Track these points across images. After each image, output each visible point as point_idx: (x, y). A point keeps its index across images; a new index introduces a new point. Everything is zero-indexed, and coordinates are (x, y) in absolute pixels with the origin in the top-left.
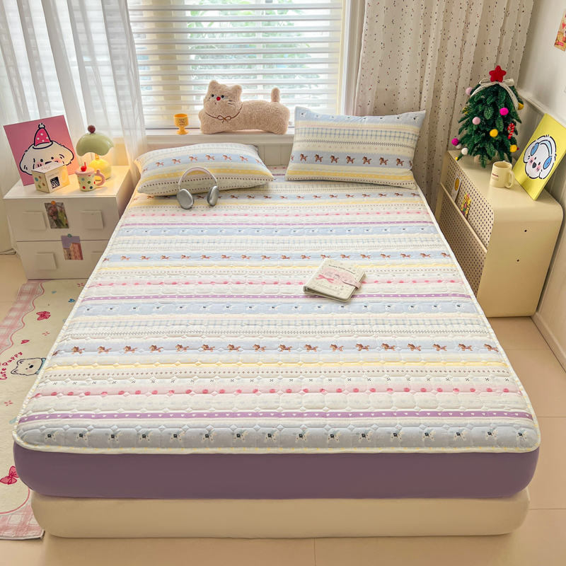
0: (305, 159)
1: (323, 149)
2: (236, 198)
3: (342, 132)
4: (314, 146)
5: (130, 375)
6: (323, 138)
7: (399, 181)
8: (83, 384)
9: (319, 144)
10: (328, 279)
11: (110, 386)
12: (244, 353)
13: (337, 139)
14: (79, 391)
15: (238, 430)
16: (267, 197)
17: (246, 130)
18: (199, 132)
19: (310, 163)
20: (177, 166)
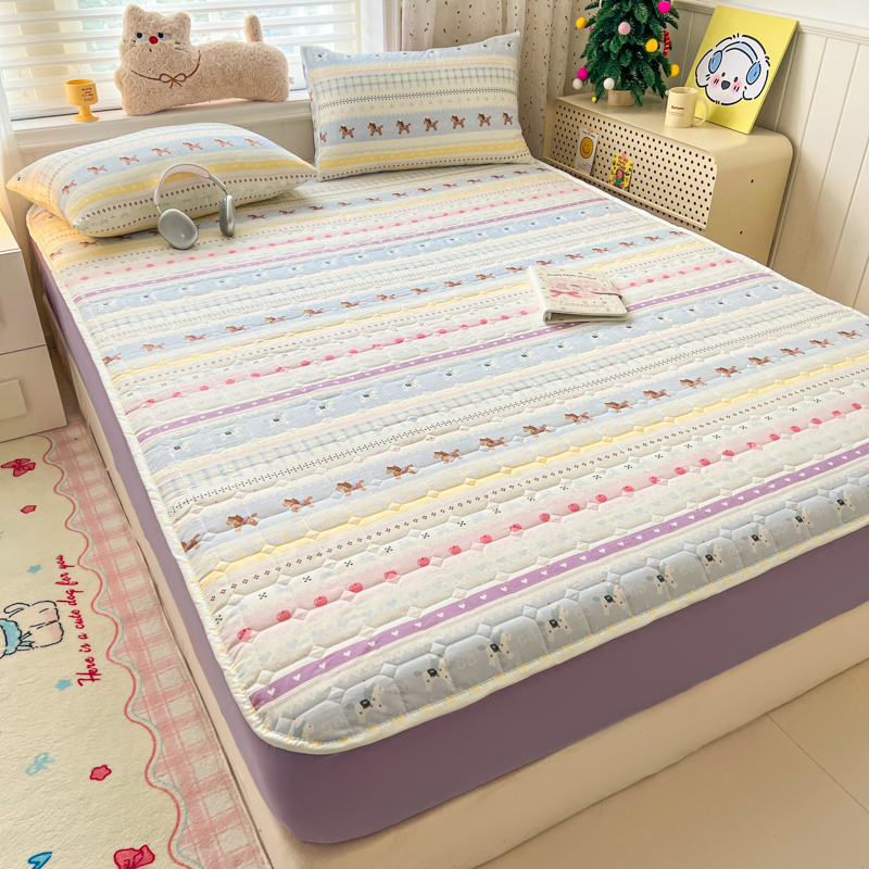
0: (350, 133)
1: (380, 111)
2: (262, 217)
3: (406, 78)
4: (362, 108)
5: (403, 527)
6: (375, 92)
7: (510, 152)
8: (329, 574)
9: (371, 103)
10: (569, 293)
11: (389, 557)
12: (563, 432)
13: (399, 90)
14: (335, 590)
15: (702, 549)
16: (316, 208)
17: (213, 102)
18: (122, 114)
19: (362, 139)
20: (135, 168)
